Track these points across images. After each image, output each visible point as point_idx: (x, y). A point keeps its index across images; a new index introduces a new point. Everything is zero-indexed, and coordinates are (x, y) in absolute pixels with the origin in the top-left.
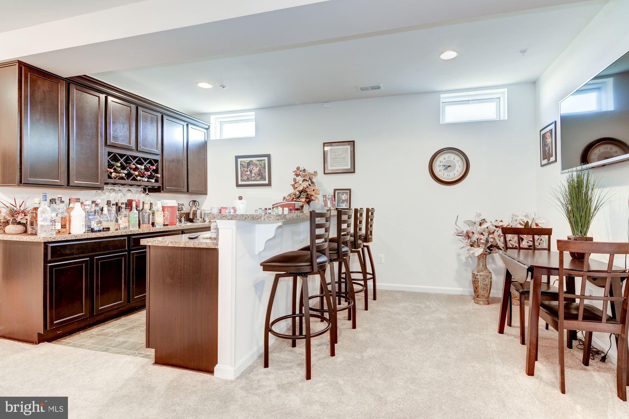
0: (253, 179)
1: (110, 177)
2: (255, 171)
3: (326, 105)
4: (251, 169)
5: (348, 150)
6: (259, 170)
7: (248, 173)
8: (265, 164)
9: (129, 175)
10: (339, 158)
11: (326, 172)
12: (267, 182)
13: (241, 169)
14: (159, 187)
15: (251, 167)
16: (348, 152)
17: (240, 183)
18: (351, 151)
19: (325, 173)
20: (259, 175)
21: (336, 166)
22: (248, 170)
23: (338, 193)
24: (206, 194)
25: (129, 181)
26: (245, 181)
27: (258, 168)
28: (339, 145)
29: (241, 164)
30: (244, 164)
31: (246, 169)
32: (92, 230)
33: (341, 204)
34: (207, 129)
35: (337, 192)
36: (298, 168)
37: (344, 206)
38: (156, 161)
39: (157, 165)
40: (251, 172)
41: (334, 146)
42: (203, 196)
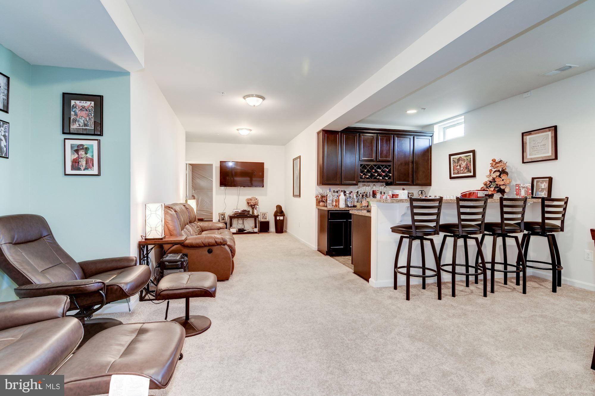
0: (462, 172)
1: (361, 178)
2: (463, 165)
3: (525, 95)
4: (460, 164)
5: (548, 136)
6: (467, 164)
7: (458, 167)
8: (470, 158)
9: (372, 176)
10: (538, 146)
11: (525, 161)
12: (472, 174)
13: (453, 164)
14: (391, 182)
15: (461, 162)
16: (548, 138)
17: (453, 176)
18: (552, 137)
19: (523, 162)
20: (466, 168)
21: (535, 155)
22: (458, 165)
23: (537, 182)
24: (431, 185)
25: (372, 180)
26: (456, 174)
27: (465, 163)
28: (539, 133)
29: (453, 161)
30: (455, 160)
31: (456, 164)
32: (348, 207)
33: (540, 193)
34: (431, 136)
35: (535, 181)
36: (494, 161)
37: (543, 195)
38: (390, 166)
39: (390, 168)
40: (460, 166)
41: (533, 134)
42: (429, 187)
